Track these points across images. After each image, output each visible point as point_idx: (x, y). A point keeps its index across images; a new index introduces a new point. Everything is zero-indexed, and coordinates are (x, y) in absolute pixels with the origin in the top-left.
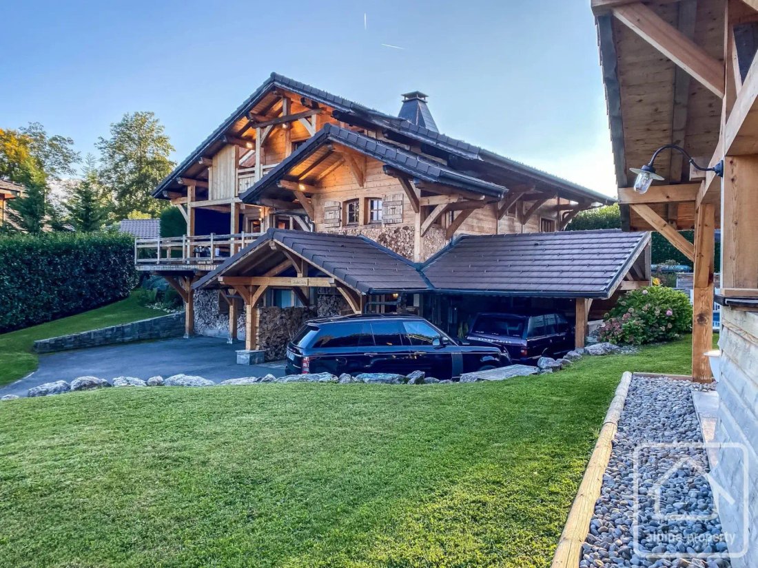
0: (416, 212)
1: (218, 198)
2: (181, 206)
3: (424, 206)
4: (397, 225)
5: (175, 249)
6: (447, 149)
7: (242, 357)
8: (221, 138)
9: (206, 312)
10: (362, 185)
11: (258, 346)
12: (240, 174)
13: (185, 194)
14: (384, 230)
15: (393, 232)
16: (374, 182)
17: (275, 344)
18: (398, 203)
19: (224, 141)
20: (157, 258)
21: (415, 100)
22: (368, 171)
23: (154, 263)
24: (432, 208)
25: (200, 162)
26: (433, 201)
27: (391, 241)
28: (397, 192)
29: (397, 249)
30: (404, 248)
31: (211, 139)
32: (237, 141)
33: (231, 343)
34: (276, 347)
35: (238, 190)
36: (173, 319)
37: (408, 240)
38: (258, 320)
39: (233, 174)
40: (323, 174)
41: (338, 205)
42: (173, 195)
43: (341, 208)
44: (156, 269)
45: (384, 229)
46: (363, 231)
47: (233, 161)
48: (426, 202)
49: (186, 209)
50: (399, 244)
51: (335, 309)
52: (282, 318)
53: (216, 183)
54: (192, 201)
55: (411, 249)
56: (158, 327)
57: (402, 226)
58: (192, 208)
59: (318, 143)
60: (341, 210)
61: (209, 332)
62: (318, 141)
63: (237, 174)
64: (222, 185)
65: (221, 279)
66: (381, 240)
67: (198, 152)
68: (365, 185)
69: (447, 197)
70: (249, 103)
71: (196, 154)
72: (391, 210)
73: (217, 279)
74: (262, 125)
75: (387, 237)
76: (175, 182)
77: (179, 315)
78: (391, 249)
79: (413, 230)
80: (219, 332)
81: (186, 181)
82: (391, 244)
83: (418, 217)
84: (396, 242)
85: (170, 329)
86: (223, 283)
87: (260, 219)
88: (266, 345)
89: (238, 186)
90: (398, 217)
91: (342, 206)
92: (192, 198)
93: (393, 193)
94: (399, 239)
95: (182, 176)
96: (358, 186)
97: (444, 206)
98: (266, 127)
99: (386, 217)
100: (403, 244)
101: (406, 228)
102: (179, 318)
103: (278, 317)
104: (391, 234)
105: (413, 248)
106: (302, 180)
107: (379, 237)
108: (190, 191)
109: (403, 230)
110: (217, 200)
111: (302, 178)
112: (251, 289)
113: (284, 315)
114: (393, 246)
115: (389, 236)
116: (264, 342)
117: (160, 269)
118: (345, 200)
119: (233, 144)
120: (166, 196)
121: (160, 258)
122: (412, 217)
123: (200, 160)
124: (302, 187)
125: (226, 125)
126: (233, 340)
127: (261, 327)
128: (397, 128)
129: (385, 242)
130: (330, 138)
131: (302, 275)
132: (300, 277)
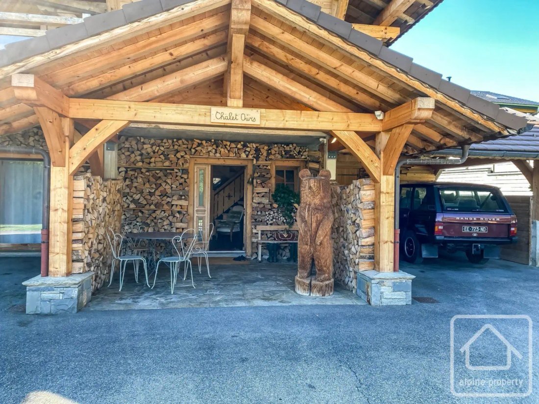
131: (240, 103)
132: (238, 107)
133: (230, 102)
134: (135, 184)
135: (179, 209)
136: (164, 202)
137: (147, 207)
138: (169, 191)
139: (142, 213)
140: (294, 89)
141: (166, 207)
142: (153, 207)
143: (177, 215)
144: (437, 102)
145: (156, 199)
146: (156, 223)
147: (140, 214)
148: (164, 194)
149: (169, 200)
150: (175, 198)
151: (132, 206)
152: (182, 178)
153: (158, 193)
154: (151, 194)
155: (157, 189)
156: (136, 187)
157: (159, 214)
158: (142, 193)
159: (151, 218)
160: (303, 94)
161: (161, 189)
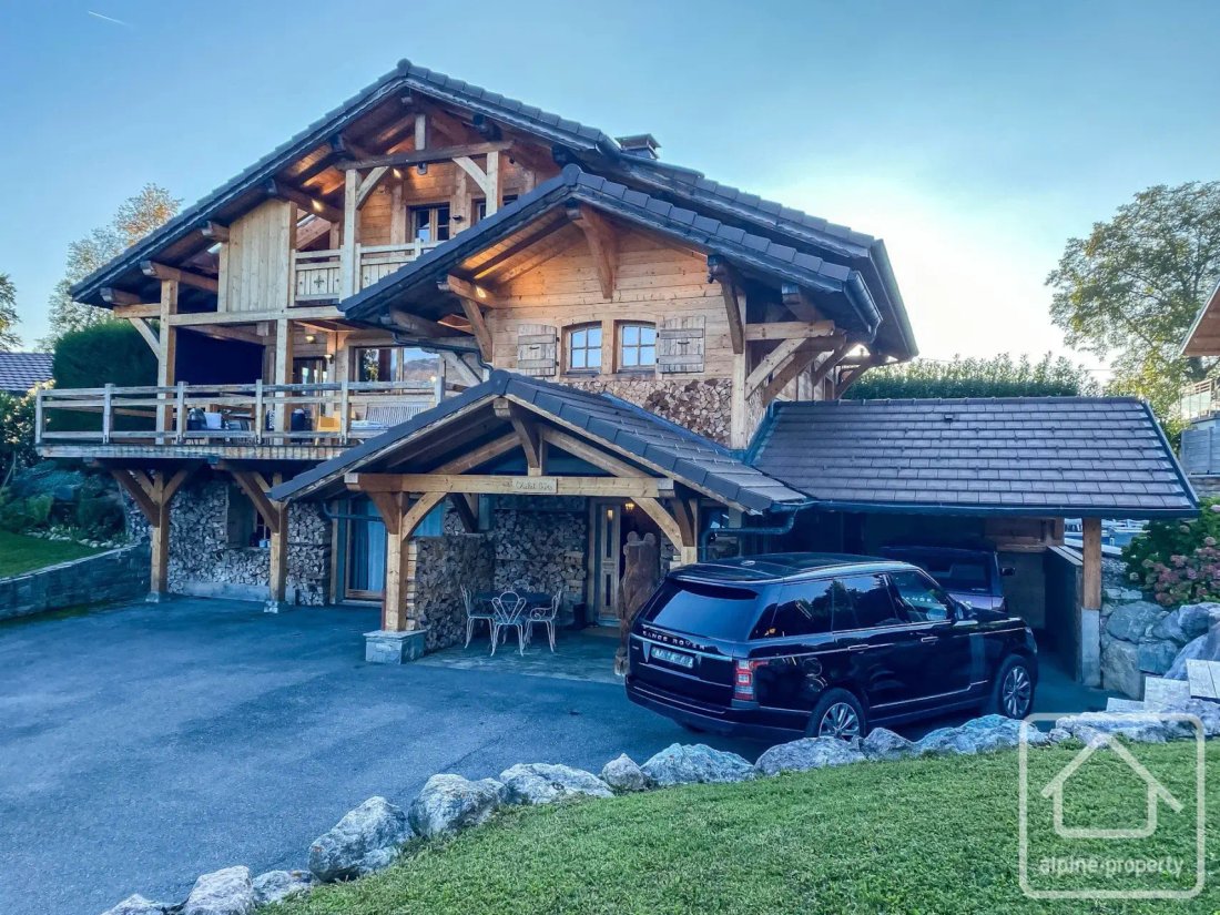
0: (736, 352)
1: (243, 308)
2: (141, 322)
3: (756, 342)
4: (691, 377)
5: (119, 411)
6: (799, 235)
7: (380, 646)
8: (264, 183)
9: (188, 546)
10: (608, 295)
11: (413, 622)
12: (299, 261)
13: (155, 297)
14: (660, 387)
15: (683, 389)
16: (638, 292)
17: (438, 615)
18: (694, 334)
19: (270, 190)
20: (101, 429)
21: (643, 149)
22: (621, 268)
23: (98, 442)
24: (770, 346)
25: (206, 232)
26: (773, 330)
27: (677, 407)
28: (689, 313)
29: (691, 424)
30: (707, 420)
31: (240, 185)
32: (295, 194)
33: (276, 610)
34: (438, 620)
35: (296, 294)
36: (115, 561)
37: (717, 406)
38: (413, 565)
39: (284, 259)
40: (515, 271)
41: (553, 332)
42: (123, 297)
43: (558, 339)
44: (98, 455)
45: (661, 382)
46: (610, 385)
47: (286, 234)
48: (756, 333)
49: (156, 330)
50: (696, 412)
51: (517, 538)
52: (449, 559)
53: (239, 278)
54: (171, 313)
55: (723, 424)
56: (86, 581)
57: (702, 378)
58: (171, 327)
59: (547, 203)
60: (559, 344)
61: (200, 588)
62: (548, 198)
63: (293, 262)
64: (254, 280)
65: (352, 479)
66: (655, 404)
67: (202, 210)
68: (616, 295)
69: (806, 325)
70: (340, 117)
71: (196, 214)
72: (679, 346)
73: (343, 478)
74: (364, 165)
75: (667, 398)
76: (138, 269)
77: (127, 553)
78: (678, 422)
79: (729, 386)
80: (225, 587)
81: (161, 271)
82: (676, 413)
83: (740, 361)
84: (689, 409)
85: (109, 584)
86: (358, 487)
87: (328, 356)
88: (424, 618)
89: (296, 286)
90: (693, 360)
91: (559, 336)
92: (171, 306)
93: (683, 313)
94: (697, 403)
95: (154, 259)
96: (599, 296)
97: (798, 342)
98: (371, 169)
99: (668, 361)
100: (704, 412)
101: (712, 382)
102: (128, 559)
103: (445, 558)
104: (677, 393)
105: (728, 420)
106: (480, 280)
107: (650, 398)
108: (168, 291)
109: (707, 387)
110: (239, 311)
111: (479, 276)
112: (400, 499)
113: (452, 553)
114: (682, 416)
115: (672, 396)
116: (422, 612)
117: (112, 455)
118: (568, 322)
119: (286, 199)
120: (107, 298)
121: (111, 430)
122: (726, 361)
123: (206, 227)
124: (481, 293)
125: (279, 158)
126: (279, 606)
127: (418, 580)
128: (686, 189)
129: (662, 409)
130: (577, 196)
131: (540, 471)
132: (537, 476)
133: (531, 471)
134: (527, 531)
135: (573, 561)
136: (556, 553)
137: (539, 558)
138: (561, 539)
139: (533, 566)
140: (591, 455)
141: (558, 559)
142: (544, 559)
143: (571, 570)
144: (675, 482)
145: (547, 549)
146: (548, 579)
147: (531, 567)
148: (556, 544)
149: (561, 551)
150: (568, 548)
151: (523, 557)
152: (576, 523)
153: (550, 542)
154: (544, 543)
155: (548, 537)
156: (527, 535)
157: (552, 568)
158: (533, 541)
159: (542, 572)
160: (600, 459)
161: (552, 537)
